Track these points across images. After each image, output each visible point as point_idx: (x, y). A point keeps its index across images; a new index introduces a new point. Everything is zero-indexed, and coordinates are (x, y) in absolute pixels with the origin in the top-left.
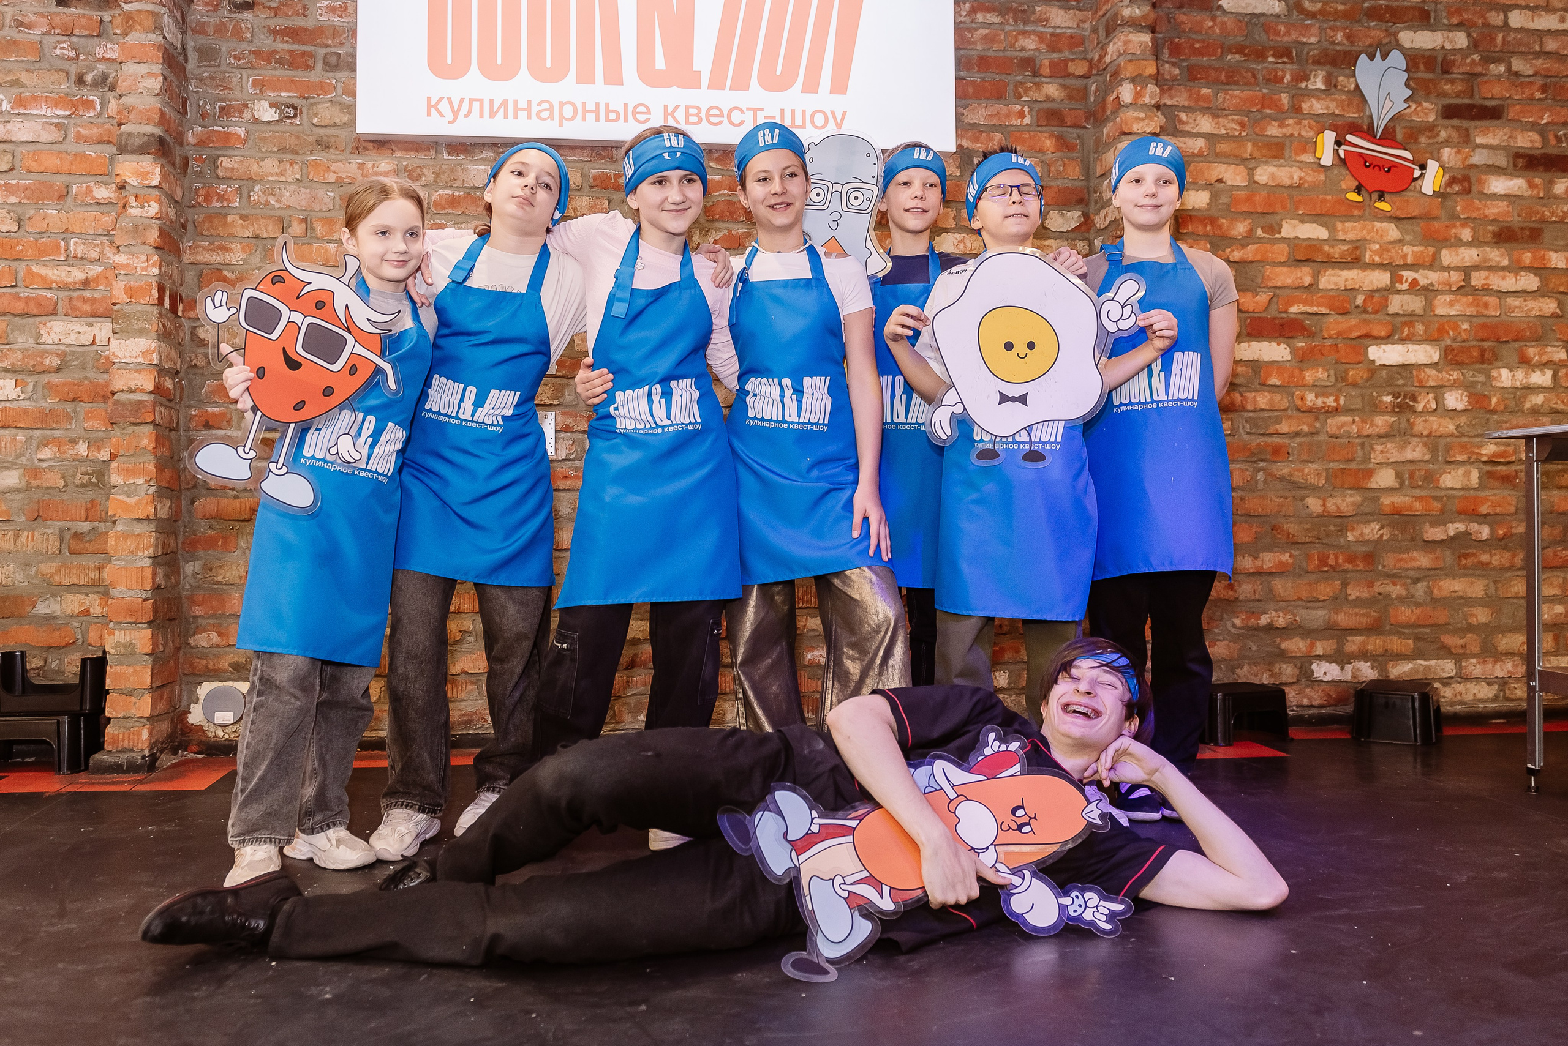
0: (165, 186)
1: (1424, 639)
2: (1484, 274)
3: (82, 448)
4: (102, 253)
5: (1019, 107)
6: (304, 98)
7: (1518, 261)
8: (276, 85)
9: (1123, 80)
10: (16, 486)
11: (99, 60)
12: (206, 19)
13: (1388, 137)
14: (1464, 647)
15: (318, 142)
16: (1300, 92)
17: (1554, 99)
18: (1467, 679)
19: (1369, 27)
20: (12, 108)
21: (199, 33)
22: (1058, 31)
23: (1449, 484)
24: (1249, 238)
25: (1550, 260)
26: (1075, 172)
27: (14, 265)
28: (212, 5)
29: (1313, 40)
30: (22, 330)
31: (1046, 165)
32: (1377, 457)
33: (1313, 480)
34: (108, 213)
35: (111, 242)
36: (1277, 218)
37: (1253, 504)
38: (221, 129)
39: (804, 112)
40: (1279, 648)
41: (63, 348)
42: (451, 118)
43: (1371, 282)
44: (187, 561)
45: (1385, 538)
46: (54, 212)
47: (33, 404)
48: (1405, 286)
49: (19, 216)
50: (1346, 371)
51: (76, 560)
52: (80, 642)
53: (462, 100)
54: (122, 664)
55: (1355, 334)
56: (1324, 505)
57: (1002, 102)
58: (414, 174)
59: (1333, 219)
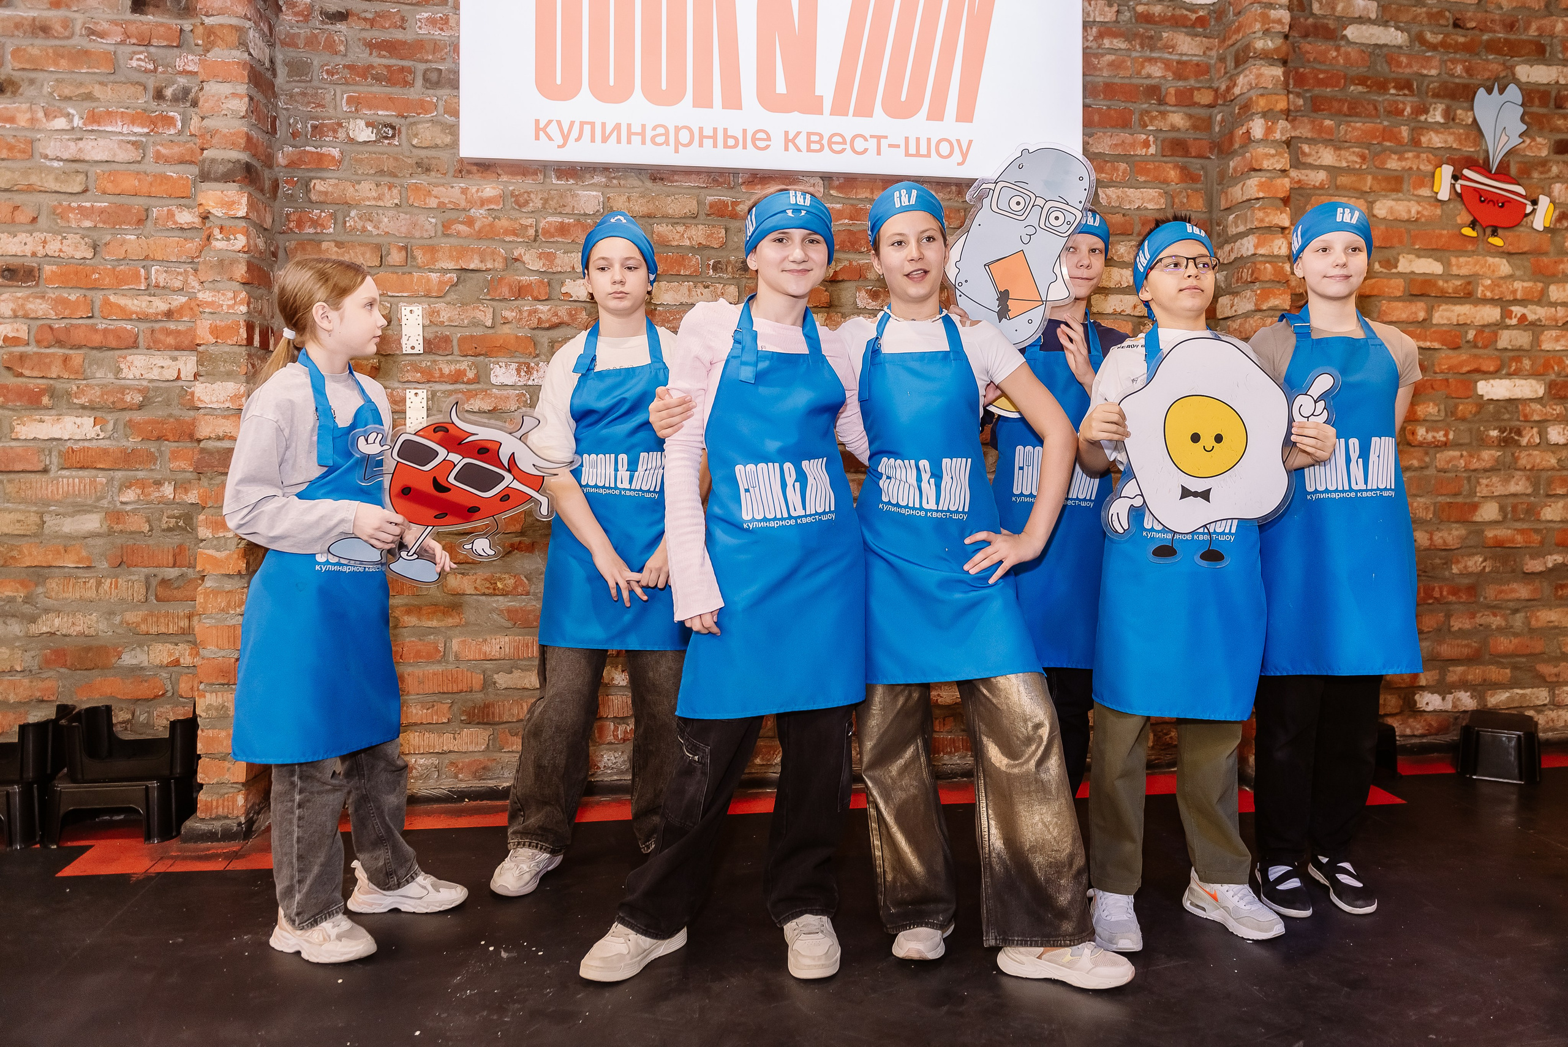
0: (253, 215)
3: (168, 490)
4: (185, 282)
5: (1144, 137)
6: (403, 117)
8: (372, 103)
9: (1253, 114)
10: (98, 530)
11: (180, 73)
12: (296, 30)
13: (1502, 173)
14: (1557, 675)
15: (418, 165)
16: (1420, 125)
18: (1558, 706)
19: (1487, 60)
20: (85, 124)
21: (288, 45)
22: (1184, 58)
23: (1549, 517)
26: (1199, 204)
27: (90, 294)
28: (302, 15)
29: (1434, 72)
30: (99, 364)
31: (1170, 196)
32: (1482, 491)
33: (1421, 514)
34: (192, 239)
35: (197, 270)
36: (1394, 252)
38: (313, 149)
39: (929, 140)
41: (145, 383)
42: (561, 142)
43: (1482, 317)
45: (1487, 570)
46: (133, 237)
47: (114, 443)
48: (1514, 321)
49: (94, 241)
50: (1456, 406)
51: (164, 608)
52: (169, 694)
54: (214, 728)
55: (1465, 369)
56: (1431, 539)
57: (1128, 130)
58: (522, 200)
59: (1447, 254)
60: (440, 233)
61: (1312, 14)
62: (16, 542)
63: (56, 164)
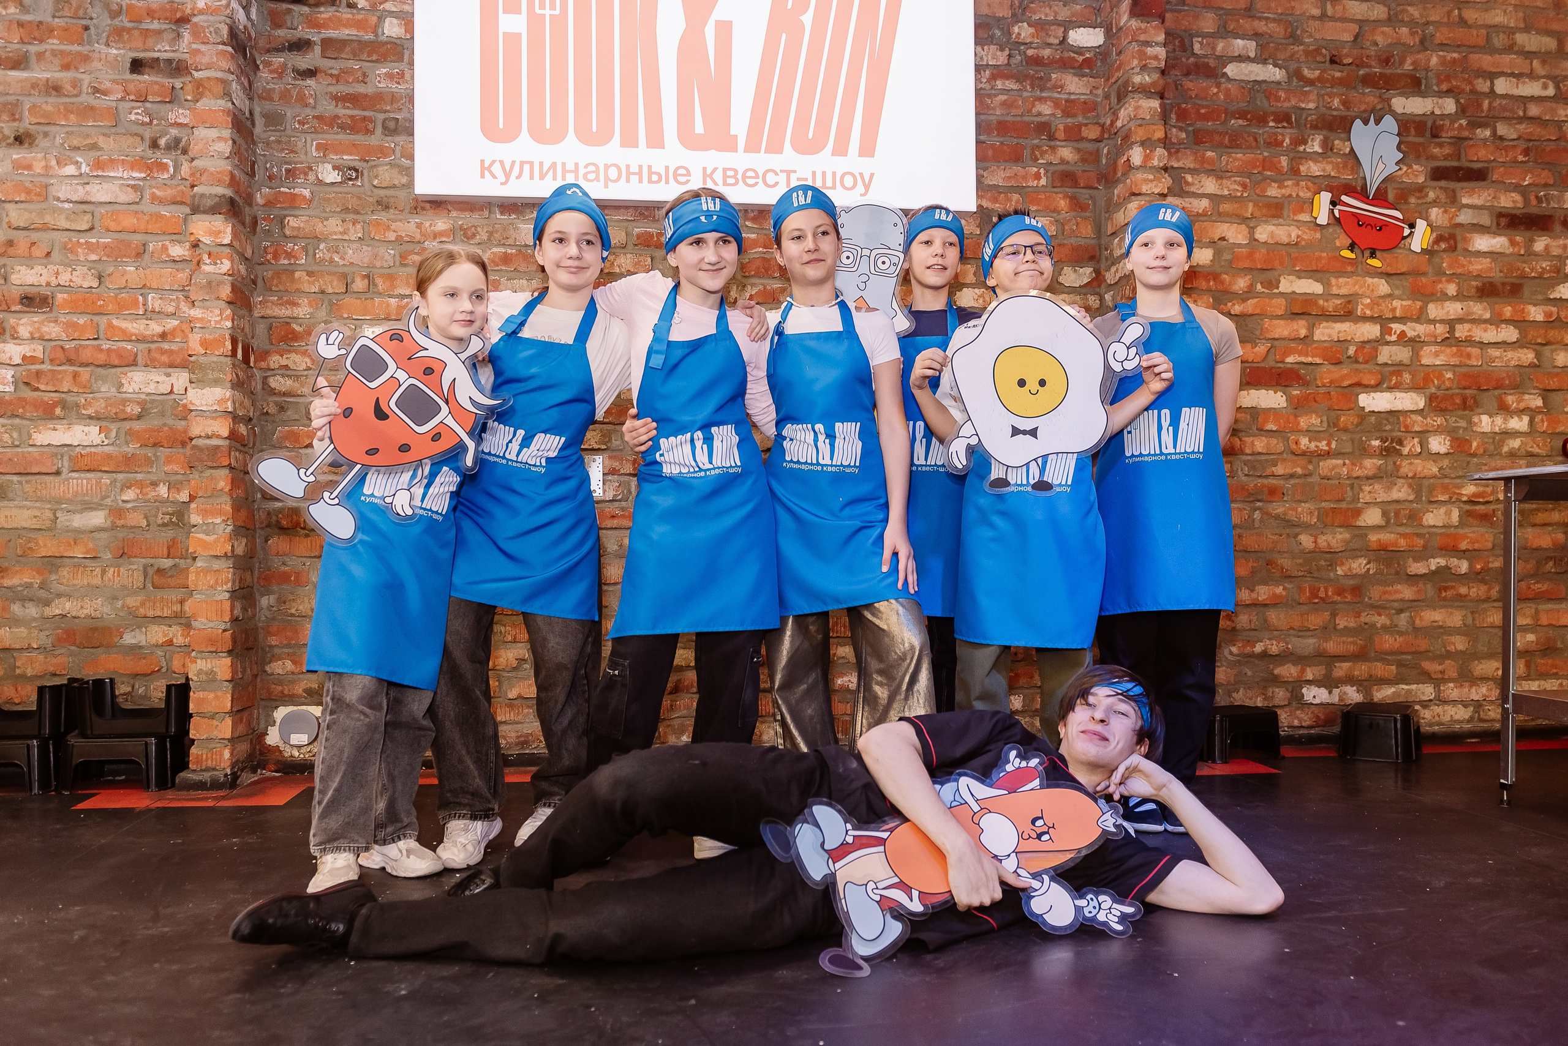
0: (236, 244)
1: (1405, 665)
2: (1467, 326)
3: (163, 490)
4: (177, 308)
5: (1035, 169)
7: (1500, 314)
8: (338, 149)
9: (1133, 143)
10: (103, 525)
11: (172, 125)
12: (271, 86)
13: (1380, 198)
14: (1442, 672)
15: (379, 203)
16: (1300, 155)
17: (1535, 162)
18: (1444, 702)
19: (1364, 94)
20: (91, 170)
21: (265, 99)
22: (1073, 97)
23: (1431, 523)
24: (1250, 292)
25: (1529, 313)
26: (1087, 230)
27: (96, 318)
28: (277, 72)
29: (1311, 105)
30: (104, 379)
31: (1059, 225)
32: (1364, 497)
33: (1305, 518)
34: (183, 270)
35: (187, 297)
36: (1276, 274)
37: (1250, 541)
38: (287, 190)
39: (834, 174)
40: (1273, 674)
41: (143, 396)
42: (503, 180)
43: (1363, 334)
44: (262, 595)
45: (1371, 572)
46: (132, 269)
47: (117, 449)
48: (1394, 338)
49: (99, 273)
50: (1338, 418)
51: (159, 594)
52: (164, 670)
53: (513, 163)
54: (204, 690)
55: (1346, 383)
56: (1315, 542)
57: (1020, 164)
58: (469, 233)
59: (1327, 275)
60: (398, 263)
61: (1193, 54)
62: (31, 535)
63: (66, 205)
